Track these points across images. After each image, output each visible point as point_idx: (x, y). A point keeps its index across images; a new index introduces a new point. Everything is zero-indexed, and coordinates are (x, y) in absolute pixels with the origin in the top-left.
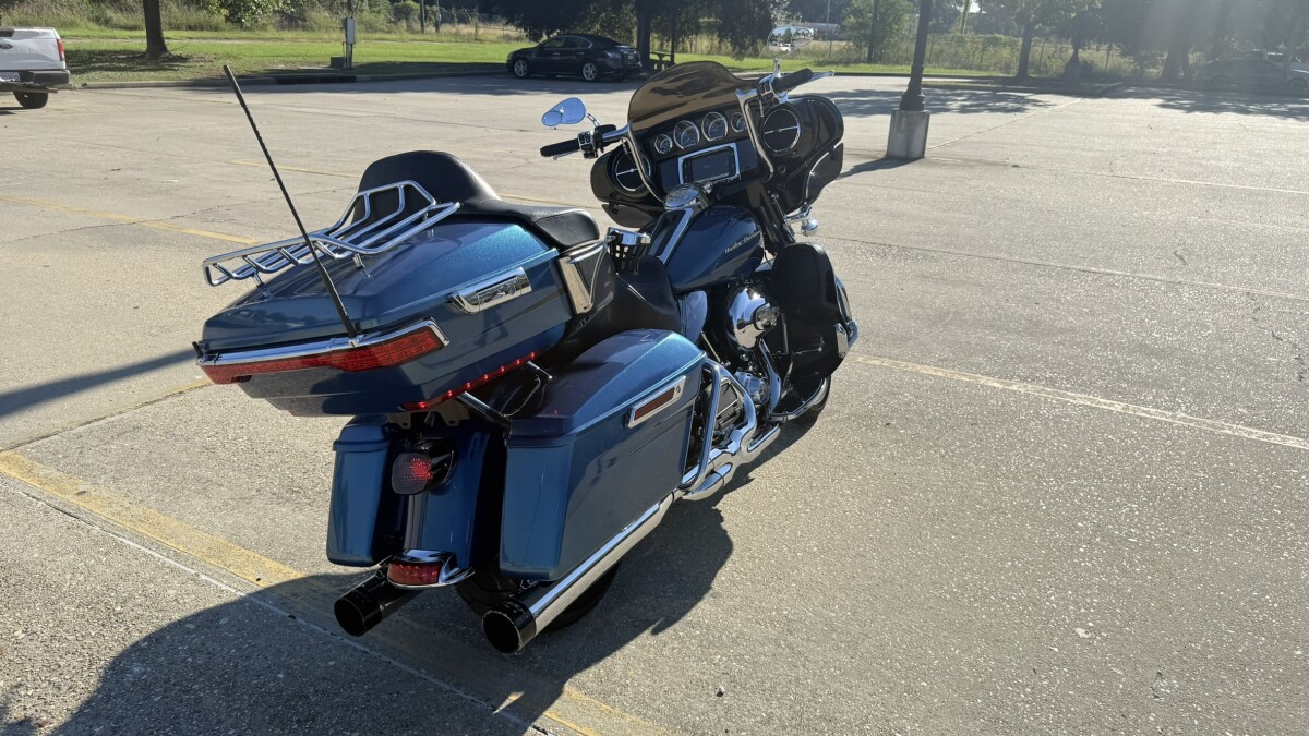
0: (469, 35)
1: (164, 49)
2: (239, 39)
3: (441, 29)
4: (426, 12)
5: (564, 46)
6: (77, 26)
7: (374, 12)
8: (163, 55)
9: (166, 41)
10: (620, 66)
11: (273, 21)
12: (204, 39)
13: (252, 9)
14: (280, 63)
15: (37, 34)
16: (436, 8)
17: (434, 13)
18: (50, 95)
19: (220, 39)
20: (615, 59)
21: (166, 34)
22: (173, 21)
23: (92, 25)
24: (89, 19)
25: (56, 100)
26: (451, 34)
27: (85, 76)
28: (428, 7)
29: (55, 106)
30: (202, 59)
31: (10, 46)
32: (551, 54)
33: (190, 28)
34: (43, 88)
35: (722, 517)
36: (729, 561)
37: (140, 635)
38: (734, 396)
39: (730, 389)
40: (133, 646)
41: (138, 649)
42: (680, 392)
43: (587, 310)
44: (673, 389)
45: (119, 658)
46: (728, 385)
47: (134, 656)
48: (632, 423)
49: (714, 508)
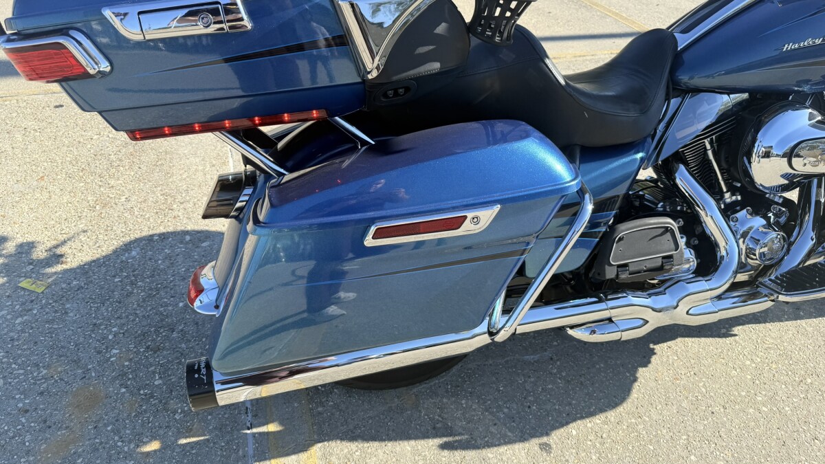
35: (649, 362)
36: (602, 416)
37: (162, 230)
38: (673, 246)
39: (668, 235)
40: (151, 236)
41: (150, 239)
42: (478, 226)
43: (370, 77)
44: (465, 217)
45: (137, 240)
46: (667, 230)
47: (144, 242)
48: (369, 242)
49: (652, 346)
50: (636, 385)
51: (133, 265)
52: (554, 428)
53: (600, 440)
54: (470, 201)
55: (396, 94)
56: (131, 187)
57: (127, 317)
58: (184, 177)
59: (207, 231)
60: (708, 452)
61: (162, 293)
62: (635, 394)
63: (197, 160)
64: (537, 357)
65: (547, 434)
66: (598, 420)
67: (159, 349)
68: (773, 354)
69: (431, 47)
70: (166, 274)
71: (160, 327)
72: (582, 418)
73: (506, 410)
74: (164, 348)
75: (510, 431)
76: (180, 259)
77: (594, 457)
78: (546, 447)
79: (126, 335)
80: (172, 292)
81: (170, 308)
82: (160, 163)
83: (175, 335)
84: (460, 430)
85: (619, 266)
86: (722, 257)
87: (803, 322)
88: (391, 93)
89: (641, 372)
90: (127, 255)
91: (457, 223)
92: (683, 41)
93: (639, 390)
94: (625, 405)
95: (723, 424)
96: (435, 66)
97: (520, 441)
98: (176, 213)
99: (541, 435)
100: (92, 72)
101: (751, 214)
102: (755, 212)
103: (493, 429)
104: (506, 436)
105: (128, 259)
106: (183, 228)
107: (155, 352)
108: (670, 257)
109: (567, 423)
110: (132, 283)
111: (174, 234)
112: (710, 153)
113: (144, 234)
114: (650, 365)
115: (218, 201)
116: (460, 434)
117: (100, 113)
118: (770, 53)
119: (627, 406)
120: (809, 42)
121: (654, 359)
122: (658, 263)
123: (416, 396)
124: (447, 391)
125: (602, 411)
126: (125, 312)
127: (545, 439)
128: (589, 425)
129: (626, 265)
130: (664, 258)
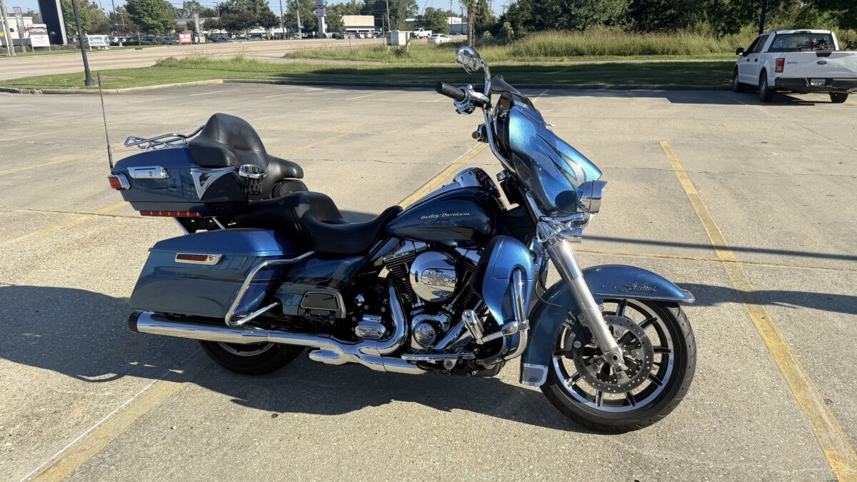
18: (848, 95)
29: (853, 103)
31: (826, 63)
34: (843, 90)
38: (336, 306)
39: (334, 299)
44: (207, 256)
54: (214, 251)
85: (306, 310)
91: (204, 258)
100: (123, 187)
120: (432, 216)
129: (309, 310)
130: (331, 312)
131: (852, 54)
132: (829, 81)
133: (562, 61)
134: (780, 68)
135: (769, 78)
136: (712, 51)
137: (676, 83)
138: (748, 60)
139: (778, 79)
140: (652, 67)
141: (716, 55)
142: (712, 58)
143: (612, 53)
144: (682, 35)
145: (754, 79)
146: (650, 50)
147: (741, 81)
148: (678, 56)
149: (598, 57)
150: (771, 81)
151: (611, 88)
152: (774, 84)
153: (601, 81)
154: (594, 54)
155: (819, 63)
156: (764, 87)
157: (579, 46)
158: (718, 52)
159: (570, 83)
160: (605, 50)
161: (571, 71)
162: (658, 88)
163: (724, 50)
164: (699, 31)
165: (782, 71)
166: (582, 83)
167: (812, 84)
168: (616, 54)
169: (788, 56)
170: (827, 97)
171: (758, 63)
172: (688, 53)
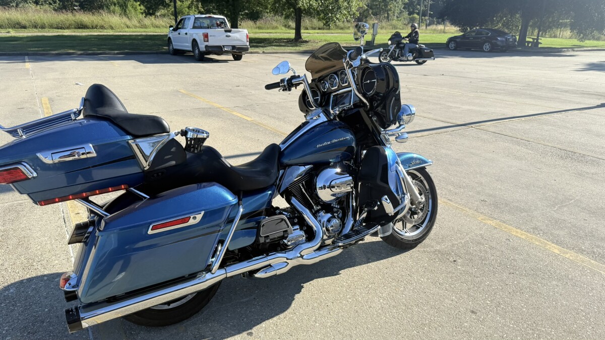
0: (441, 30)
1: (301, 37)
2: (337, 33)
3: (428, 27)
4: (422, 20)
5: (476, 35)
6: (278, 28)
7: (398, 20)
8: (300, 40)
9: (302, 34)
10: (505, 44)
11: (353, 25)
12: (323, 33)
13: (334, 20)
14: (344, 43)
15: (240, 31)
16: (427, 18)
17: (426, 20)
18: (243, 55)
19: (330, 33)
20: (502, 41)
21: (302, 31)
22: (313, 26)
23: (283, 28)
24: (283, 26)
25: (245, 57)
26: (432, 30)
27: (265, 48)
28: (423, 17)
29: (245, 60)
30: (314, 42)
31: (230, 36)
32: (468, 38)
33: (319, 29)
34: (241, 53)
35: (301, 291)
36: (278, 317)
37: (28, 276)
38: (286, 226)
40: (21, 280)
41: (21, 282)
42: (197, 220)
43: (146, 169)
44: (190, 217)
45: (12, 284)
46: (283, 220)
47: (17, 284)
48: (150, 232)
49: (302, 285)
50: (294, 302)
51: (12, 296)
52: (254, 326)
53: (276, 326)
54: (192, 211)
55: (158, 175)
56: (3, 258)
57: (13, 321)
58: (38, 248)
59: (57, 273)
60: (324, 321)
61: (34, 306)
62: (293, 305)
63: (46, 238)
64: (247, 299)
65: (251, 329)
66: (275, 319)
67: (36, 332)
68: (356, 279)
69: (170, 156)
70: (34, 297)
71: (35, 322)
72: (268, 319)
73: (231, 324)
74: (39, 332)
75: (233, 331)
76: (43, 289)
77: (273, 333)
78: (250, 334)
79: (14, 330)
80: (40, 305)
81: (40, 313)
82: (21, 243)
83: (45, 324)
84: (209, 336)
85: (265, 237)
86: (315, 231)
87: (370, 264)
88: (155, 175)
89: (297, 296)
90: (7, 292)
91: (186, 220)
92: (283, 147)
93: (295, 303)
94: (288, 310)
95: (332, 310)
96: (173, 163)
97: (238, 334)
98: (36, 267)
99: (248, 330)
100: (30, 177)
101: (325, 213)
102: (327, 212)
103: (225, 332)
104: (231, 333)
105: (8, 294)
106: (42, 274)
107: (34, 334)
108: (286, 231)
109: (261, 323)
110: (13, 305)
111: (37, 277)
112: (303, 190)
113: (17, 280)
114: (301, 293)
115: (76, 234)
116: (209, 337)
117: (28, 194)
118: (313, 149)
119: (290, 310)
120: (325, 144)
121: (303, 290)
122: (282, 234)
123: (185, 327)
124: (201, 322)
125: (277, 314)
126: (11, 319)
127: (250, 331)
128: (271, 321)
129: (268, 236)
130: (284, 231)
131: (242, 31)
132: (234, 47)
133: (8, 32)
134: (206, 39)
135: (200, 46)
136: (128, 27)
137: (129, 50)
138: (179, 34)
139: (206, 46)
140: (99, 39)
141: (131, 30)
142: (130, 32)
143: (51, 27)
144: (104, 15)
145: (188, 46)
146: (82, 25)
147: (175, 47)
148: (105, 30)
149: (40, 30)
150: (202, 47)
151: (81, 54)
152: (204, 50)
153: (70, 49)
154: (36, 27)
155: (226, 36)
156: (197, 51)
157: (20, 20)
158: (132, 28)
159: (43, 50)
160: (45, 24)
161: (30, 41)
162: (118, 54)
163: (136, 27)
164: (114, 12)
165: (208, 41)
166: (55, 51)
167: (225, 49)
168: (56, 28)
169: (210, 32)
170: (231, 57)
171: (188, 36)
172: (112, 28)
